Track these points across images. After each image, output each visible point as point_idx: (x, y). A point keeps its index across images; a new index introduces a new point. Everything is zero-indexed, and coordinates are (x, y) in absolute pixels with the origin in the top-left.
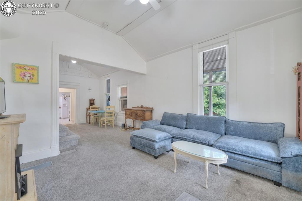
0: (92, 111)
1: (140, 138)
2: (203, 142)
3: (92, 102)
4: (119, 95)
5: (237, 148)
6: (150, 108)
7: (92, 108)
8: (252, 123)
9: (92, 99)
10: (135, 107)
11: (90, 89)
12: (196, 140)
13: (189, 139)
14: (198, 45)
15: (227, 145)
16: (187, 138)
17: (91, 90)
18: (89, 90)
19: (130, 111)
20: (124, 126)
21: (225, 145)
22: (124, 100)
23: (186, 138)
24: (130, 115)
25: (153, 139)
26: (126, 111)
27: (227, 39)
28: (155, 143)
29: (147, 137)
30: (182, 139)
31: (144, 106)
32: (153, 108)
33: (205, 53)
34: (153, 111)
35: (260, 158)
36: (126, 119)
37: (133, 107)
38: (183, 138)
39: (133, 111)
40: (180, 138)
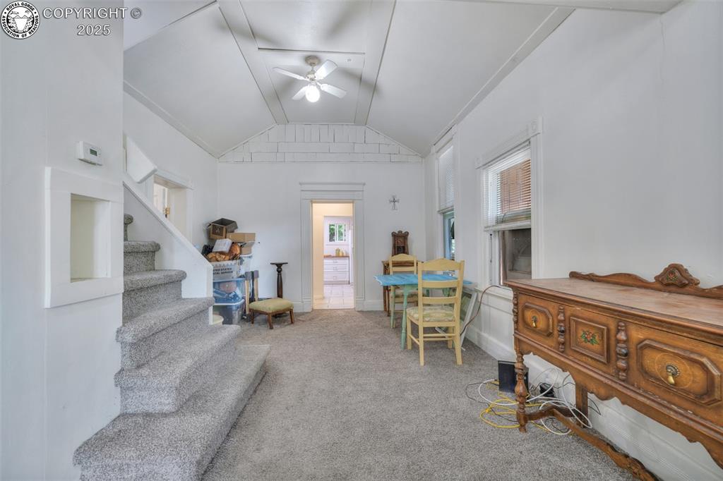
0: (394, 272)
3: (400, 243)
4: (492, 208)
7: (397, 264)
9: (400, 232)
10: (591, 278)
11: (394, 201)
17: (398, 201)
18: (393, 203)
19: (552, 307)
20: (509, 376)
24: (550, 335)
26: (523, 299)
36: (520, 352)
37: (574, 275)
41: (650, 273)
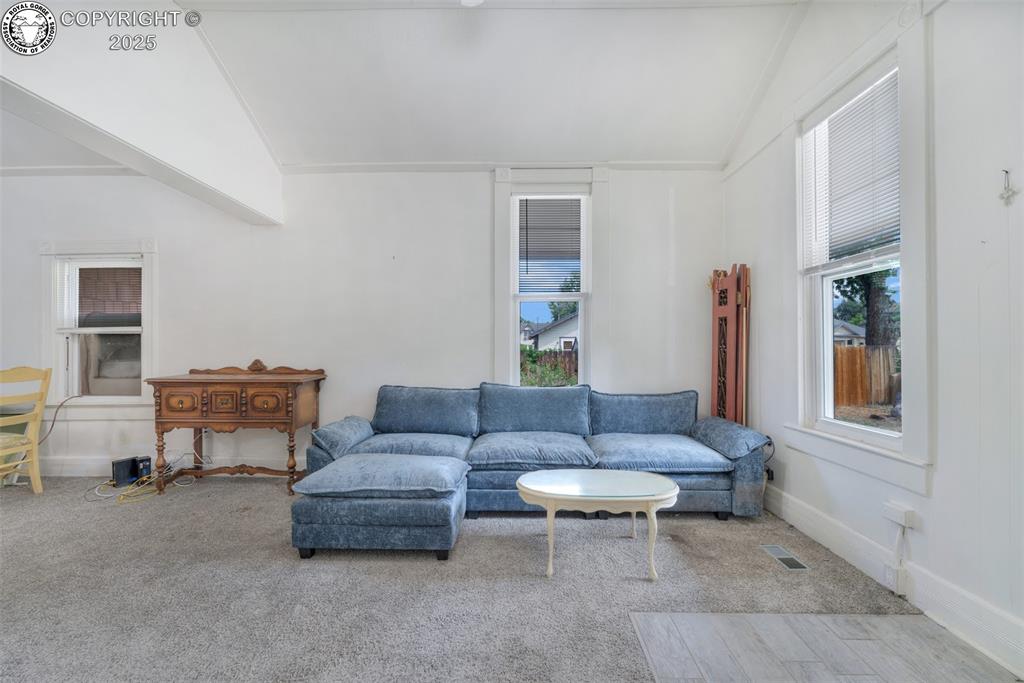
1: (361, 498)
2: (575, 462)
5: (656, 459)
6: (306, 372)
8: (647, 395)
12: (553, 462)
13: (529, 461)
14: (510, 171)
15: (635, 456)
16: (521, 461)
19: (197, 391)
21: (629, 459)
22: (101, 336)
23: (518, 461)
24: (194, 409)
25: (435, 489)
26: (167, 390)
27: (589, 181)
28: (444, 502)
29: (403, 488)
30: (503, 466)
31: (270, 365)
32: (321, 372)
33: (531, 200)
34: (322, 382)
35: (697, 470)
36: (161, 433)
37: (192, 372)
38: (508, 464)
39: (219, 388)
40: (497, 467)
41: (245, 365)
